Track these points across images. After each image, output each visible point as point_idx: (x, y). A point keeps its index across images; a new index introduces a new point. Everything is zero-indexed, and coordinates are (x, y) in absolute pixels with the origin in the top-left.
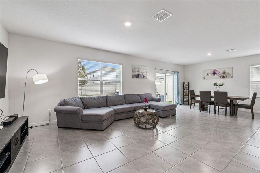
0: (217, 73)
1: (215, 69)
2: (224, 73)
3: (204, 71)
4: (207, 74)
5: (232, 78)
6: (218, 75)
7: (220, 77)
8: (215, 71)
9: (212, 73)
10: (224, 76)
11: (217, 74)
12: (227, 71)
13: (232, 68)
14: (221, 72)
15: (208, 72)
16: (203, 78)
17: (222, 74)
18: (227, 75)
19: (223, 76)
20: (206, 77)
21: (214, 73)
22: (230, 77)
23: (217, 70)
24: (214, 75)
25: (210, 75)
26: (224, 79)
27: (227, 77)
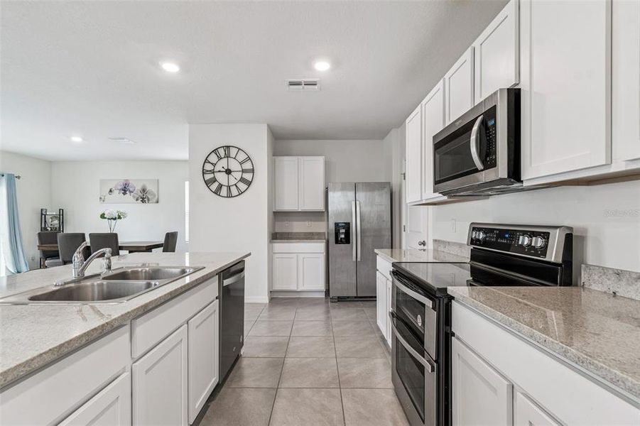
0: (131, 189)
1: (126, 180)
2: (144, 190)
3: (102, 182)
4: (111, 191)
5: (158, 202)
6: (132, 194)
7: (137, 200)
8: (126, 184)
9: (120, 188)
10: (143, 198)
11: (131, 192)
12: (149, 188)
13: (158, 180)
14: (139, 188)
15: (112, 186)
16: (101, 198)
17: (140, 194)
18: (149, 197)
19: (141, 198)
20: (109, 197)
21: (125, 190)
22: (155, 200)
23: (130, 182)
24: (124, 194)
25: (116, 192)
26: (144, 204)
27: (149, 200)
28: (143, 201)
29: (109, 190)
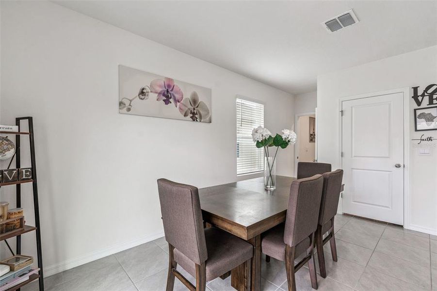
0: (177, 96)
1: (170, 80)
2: (194, 101)
3: (124, 72)
4: (142, 93)
5: (211, 122)
6: (178, 104)
7: (185, 115)
8: (169, 86)
9: (159, 90)
10: (194, 114)
11: (177, 101)
12: (201, 99)
13: (210, 90)
14: (187, 95)
15: (146, 83)
16: (121, 103)
17: (190, 106)
18: (201, 112)
19: (191, 113)
20: (137, 103)
21: (168, 95)
22: (207, 119)
23: (175, 84)
24: (167, 102)
25: (153, 96)
26: (195, 123)
27: (201, 117)
28: (194, 119)
29: (138, 91)
